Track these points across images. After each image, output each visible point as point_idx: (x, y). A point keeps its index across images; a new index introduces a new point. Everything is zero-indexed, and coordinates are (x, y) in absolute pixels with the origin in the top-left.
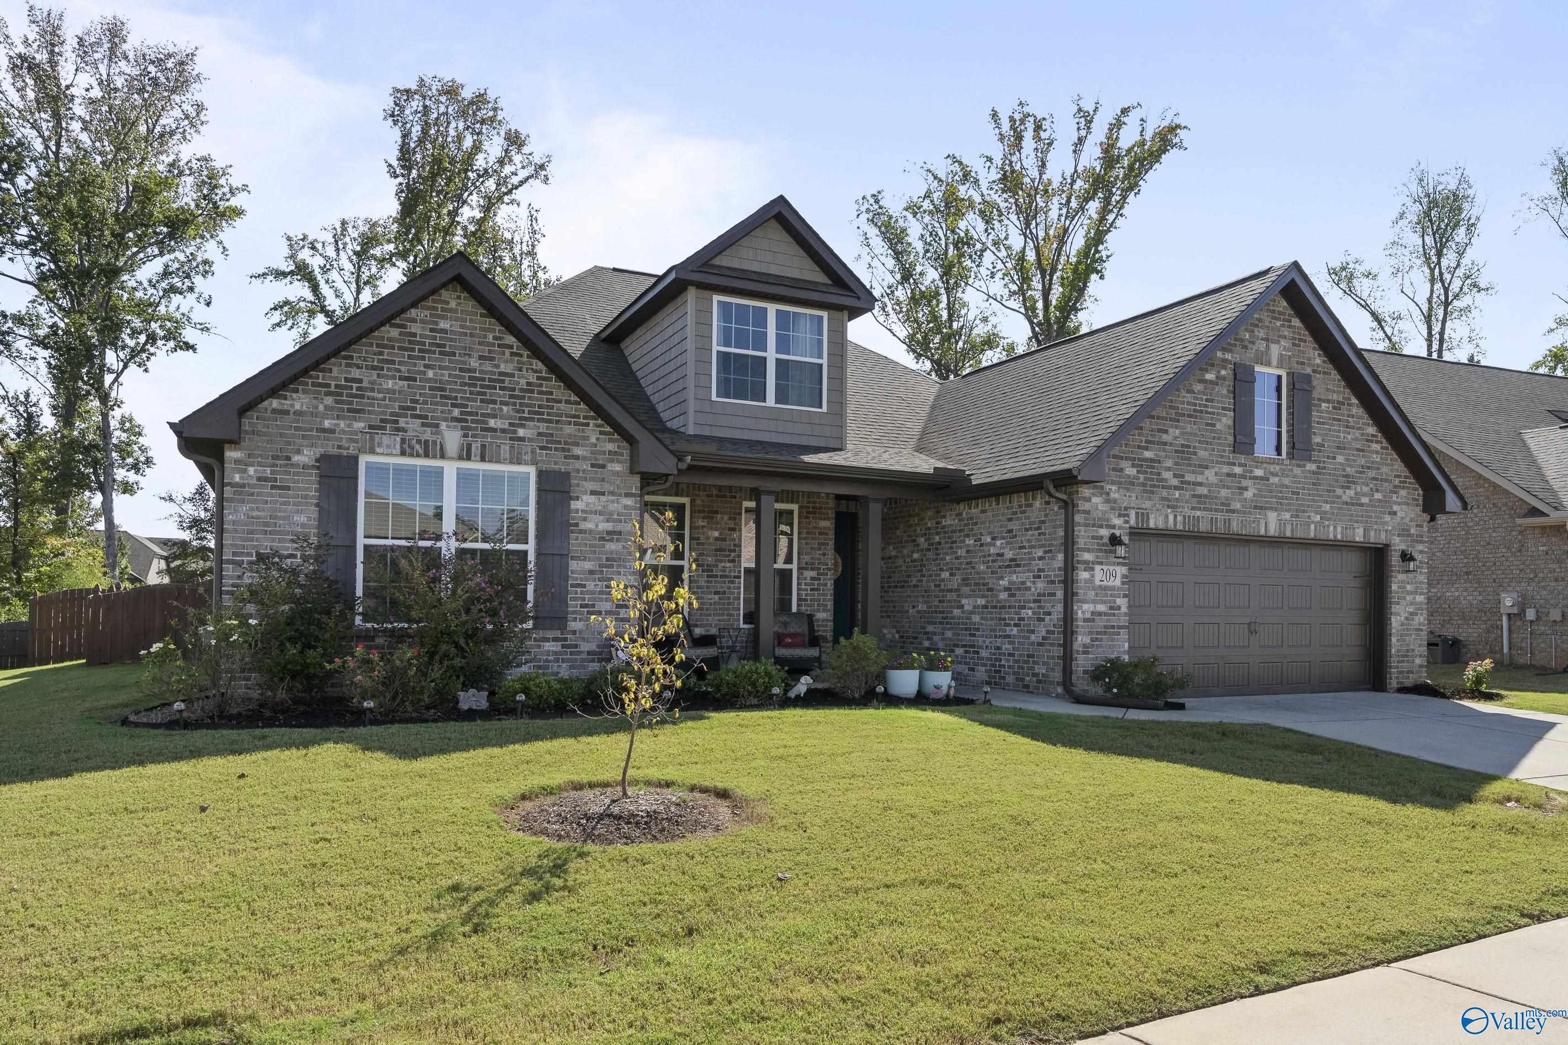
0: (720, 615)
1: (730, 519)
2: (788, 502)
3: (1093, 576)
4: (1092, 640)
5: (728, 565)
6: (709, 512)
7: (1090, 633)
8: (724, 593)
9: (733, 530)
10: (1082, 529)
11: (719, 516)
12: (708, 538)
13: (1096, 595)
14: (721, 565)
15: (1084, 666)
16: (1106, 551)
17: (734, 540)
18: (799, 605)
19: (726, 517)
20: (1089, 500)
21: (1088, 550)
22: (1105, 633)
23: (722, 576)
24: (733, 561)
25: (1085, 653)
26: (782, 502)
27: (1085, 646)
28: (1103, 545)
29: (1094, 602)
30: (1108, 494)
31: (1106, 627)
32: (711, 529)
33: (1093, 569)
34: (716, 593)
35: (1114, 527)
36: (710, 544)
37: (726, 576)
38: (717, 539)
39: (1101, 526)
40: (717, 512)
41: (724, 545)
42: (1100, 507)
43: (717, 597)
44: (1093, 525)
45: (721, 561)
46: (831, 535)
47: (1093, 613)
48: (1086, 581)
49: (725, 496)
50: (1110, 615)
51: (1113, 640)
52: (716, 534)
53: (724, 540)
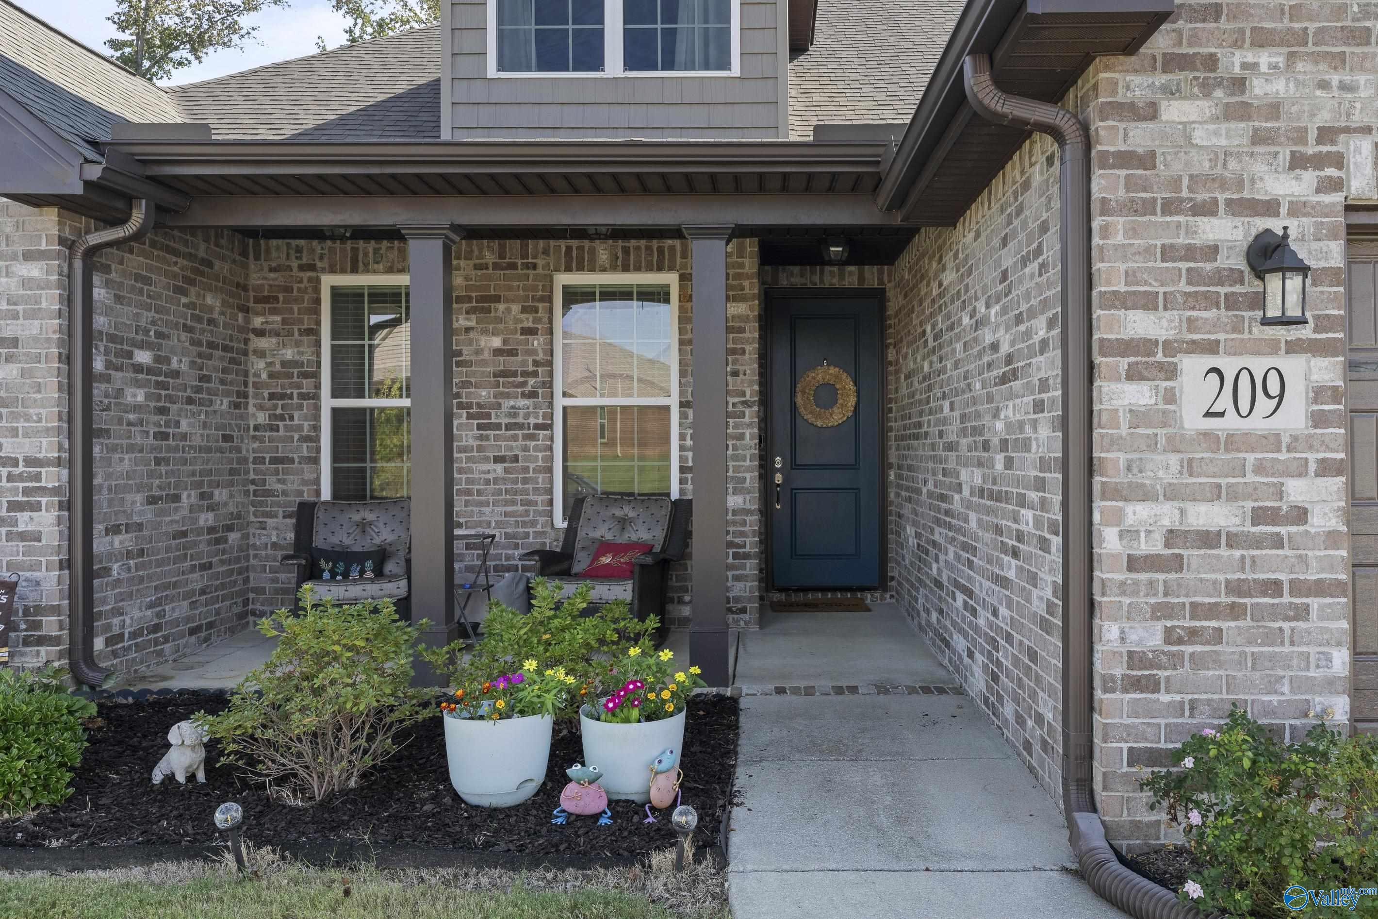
0: (507, 503)
1: (524, 310)
2: (649, 268)
3: (1170, 397)
4: (1169, 636)
5: (522, 402)
6: (483, 300)
7: (1160, 612)
8: (516, 459)
9: (531, 331)
10: (1119, 222)
11: (501, 307)
12: (478, 352)
13: (1190, 467)
14: (507, 404)
15: (1130, 732)
16: (1232, 302)
17: (534, 352)
18: (682, 481)
19: (516, 308)
20: (1151, 112)
21: (1148, 302)
22: (1235, 612)
23: (508, 427)
24: (533, 395)
25: (1134, 684)
26: (638, 269)
27: (1134, 659)
28: (1219, 277)
29: (1172, 494)
30: (1239, 84)
31: (1235, 588)
32: (485, 332)
33: (1171, 372)
34: (498, 460)
35: (1270, 208)
36: (484, 363)
37: (520, 426)
38: (497, 352)
39: (1208, 209)
40: (497, 299)
41: (514, 363)
42: (1199, 136)
43: (499, 468)
44: (1169, 207)
45: (508, 396)
46: (752, 332)
47: (1172, 536)
48: (1138, 417)
49: (513, 266)
50: (1257, 542)
51: (1275, 637)
52: (496, 342)
53: (513, 353)
